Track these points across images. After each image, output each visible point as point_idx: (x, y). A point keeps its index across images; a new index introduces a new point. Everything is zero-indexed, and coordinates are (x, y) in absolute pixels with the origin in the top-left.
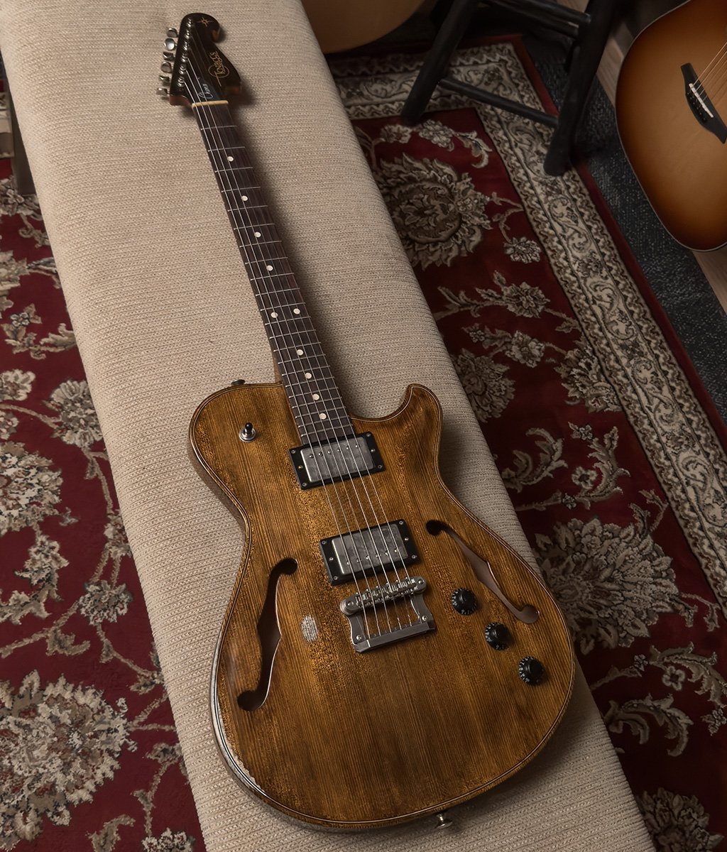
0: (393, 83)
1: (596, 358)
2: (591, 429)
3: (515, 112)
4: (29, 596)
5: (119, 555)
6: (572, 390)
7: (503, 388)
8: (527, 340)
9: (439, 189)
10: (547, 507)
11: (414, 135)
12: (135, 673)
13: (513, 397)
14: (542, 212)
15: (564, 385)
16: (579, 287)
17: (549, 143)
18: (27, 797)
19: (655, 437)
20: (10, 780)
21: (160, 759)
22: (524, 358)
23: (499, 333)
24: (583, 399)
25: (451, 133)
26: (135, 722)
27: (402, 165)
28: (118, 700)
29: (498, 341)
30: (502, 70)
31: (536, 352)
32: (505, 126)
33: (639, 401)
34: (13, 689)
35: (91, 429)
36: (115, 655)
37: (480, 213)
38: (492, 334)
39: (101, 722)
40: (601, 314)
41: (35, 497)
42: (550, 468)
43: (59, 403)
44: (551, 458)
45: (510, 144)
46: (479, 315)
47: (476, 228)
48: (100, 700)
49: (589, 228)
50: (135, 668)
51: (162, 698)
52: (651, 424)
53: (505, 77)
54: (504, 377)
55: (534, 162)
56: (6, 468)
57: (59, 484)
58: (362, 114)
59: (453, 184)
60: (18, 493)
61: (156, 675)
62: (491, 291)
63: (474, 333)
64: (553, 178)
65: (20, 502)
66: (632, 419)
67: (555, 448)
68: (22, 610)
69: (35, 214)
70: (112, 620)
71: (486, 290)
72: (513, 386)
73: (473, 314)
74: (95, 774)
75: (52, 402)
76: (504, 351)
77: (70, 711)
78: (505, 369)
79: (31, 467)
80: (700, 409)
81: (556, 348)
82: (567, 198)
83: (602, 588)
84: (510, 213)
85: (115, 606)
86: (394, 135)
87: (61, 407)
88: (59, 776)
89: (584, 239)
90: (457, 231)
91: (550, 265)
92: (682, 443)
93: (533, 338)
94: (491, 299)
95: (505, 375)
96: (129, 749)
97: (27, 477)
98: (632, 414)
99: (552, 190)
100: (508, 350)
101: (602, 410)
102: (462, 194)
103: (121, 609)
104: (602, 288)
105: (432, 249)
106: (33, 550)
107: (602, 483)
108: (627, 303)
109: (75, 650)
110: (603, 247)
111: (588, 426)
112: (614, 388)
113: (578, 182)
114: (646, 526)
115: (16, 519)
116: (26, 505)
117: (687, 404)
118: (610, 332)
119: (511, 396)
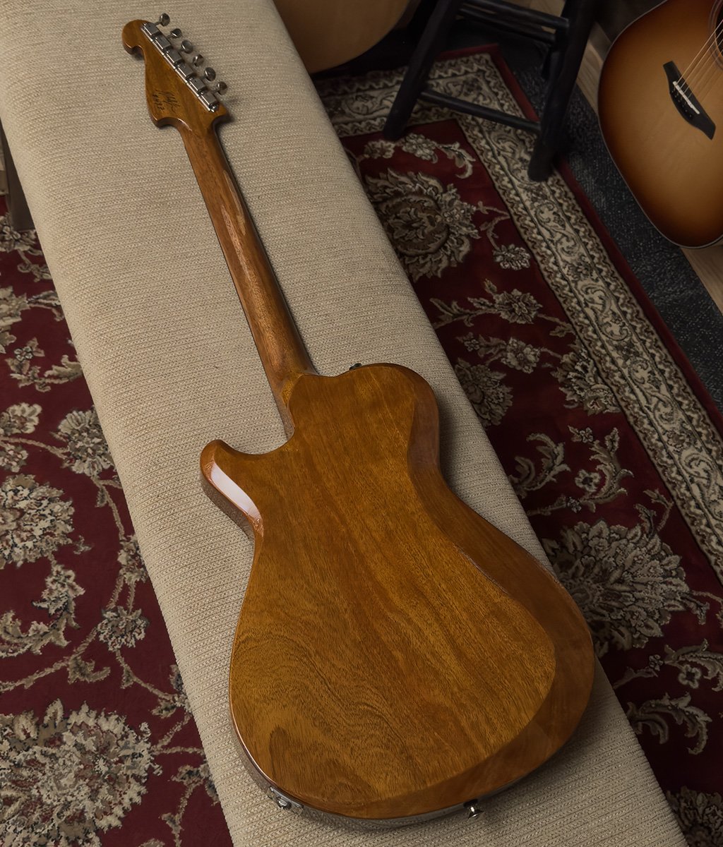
0: (374, 100)
1: (592, 361)
2: (591, 431)
3: (497, 120)
4: (48, 626)
5: (133, 580)
6: (569, 394)
7: (501, 395)
8: (522, 346)
9: (425, 201)
10: (552, 511)
11: (397, 149)
12: (156, 697)
13: (511, 405)
14: (528, 218)
15: (562, 389)
16: (571, 291)
17: (532, 150)
18: (56, 826)
19: (656, 436)
20: (40, 810)
21: (185, 781)
22: (520, 364)
23: (494, 341)
24: (582, 403)
25: (433, 145)
26: (159, 746)
27: (388, 180)
28: (141, 724)
29: (493, 349)
30: (481, 80)
31: (532, 358)
32: (487, 135)
33: (638, 401)
34: (37, 719)
35: (98, 457)
36: (135, 680)
37: (467, 222)
38: (487, 343)
39: (126, 747)
40: (594, 316)
41: (48, 527)
42: (553, 473)
43: (66, 433)
44: (553, 462)
45: (493, 154)
46: (472, 325)
47: (464, 238)
48: (123, 725)
49: (577, 231)
50: (156, 692)
51: (183, 720)
52: (651, 423)
53: (484, 87)
54: (501, 384)
55: (517, 169)
56: (19, 501)
57: (71, 513)
58: (345, 132)
59: (439, 195)
60: (31, 525)
61: (176, 699)
62: (483, 300)
63: (469, 342)
64: (537, 185)
65: (35, 534)
66: (631, 420)
67: (556, 452)
68: (42, 640)
69: (32, 249)
70: (130, 645)
71: (478, 299)
72: (510, 393)
73: (466, 324)
74: (123, 799)
75: (59, 433)
77: (94, 738)
78: (502, 376)
79: (43, 498)
80: (699, 406)
81: (551, 353)
82: (553, 203)
83: (612, 590)
84: (497, 222)
85: (132, 631)
86: (379, 151)
87: (69, 437)
88: (88, 803)
89: (572, 243)
90: (446, 242)
91: (540, 270)
92: (683, 441)
93: (527, 344)
94: (483, 308)
95: (502, 382)
96: (155, 773)
97: (40, 508)
98: (631, 415)
99: (538, 196)
100: (503, 357)
101: (601, 412)
102: (449, 205)
103: (139, 634)
104: (593, 290)
105: (422, 262)
106: (49, 580)
107: (606, 485)
108: (619, 304)
109: (96, 677)
110: (591, 250)
111: (588, 429)
112: (611, 389)
113: (563, 186)
114: (653, 525)
115: (31, 550)
116: (40, 536)
117: (686, 402)
118: (603, 334)
119: (509, 403)
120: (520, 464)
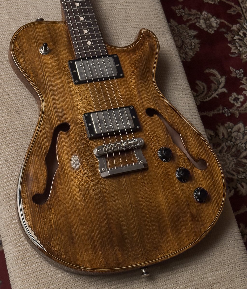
2: (243, 71)
6: (233, 48)
7: (193, 44)
8: (210, 17)
10: (214, 115)
13: (198, 50)
15: (229, 45)
22: (207, 27)
23: (194, 11)
24: (240, 54)
29: (193, 16)
31: (214, 24)
38: (189, 12)
42: (217, 93)
44: (218, 87)
63: (178, 11)
67: (220, 81)
72: (199, 44)
73: (179, 0)
76: (195, 23)
78: (195, 33)
81: (226, 23)
83: (241, 162)
93: (213, 16)
95: (195, 37)
100: (197, 22)
107: (246, 103)
111: (241, 70)
119: (197, 49)
120: (198, 85)
